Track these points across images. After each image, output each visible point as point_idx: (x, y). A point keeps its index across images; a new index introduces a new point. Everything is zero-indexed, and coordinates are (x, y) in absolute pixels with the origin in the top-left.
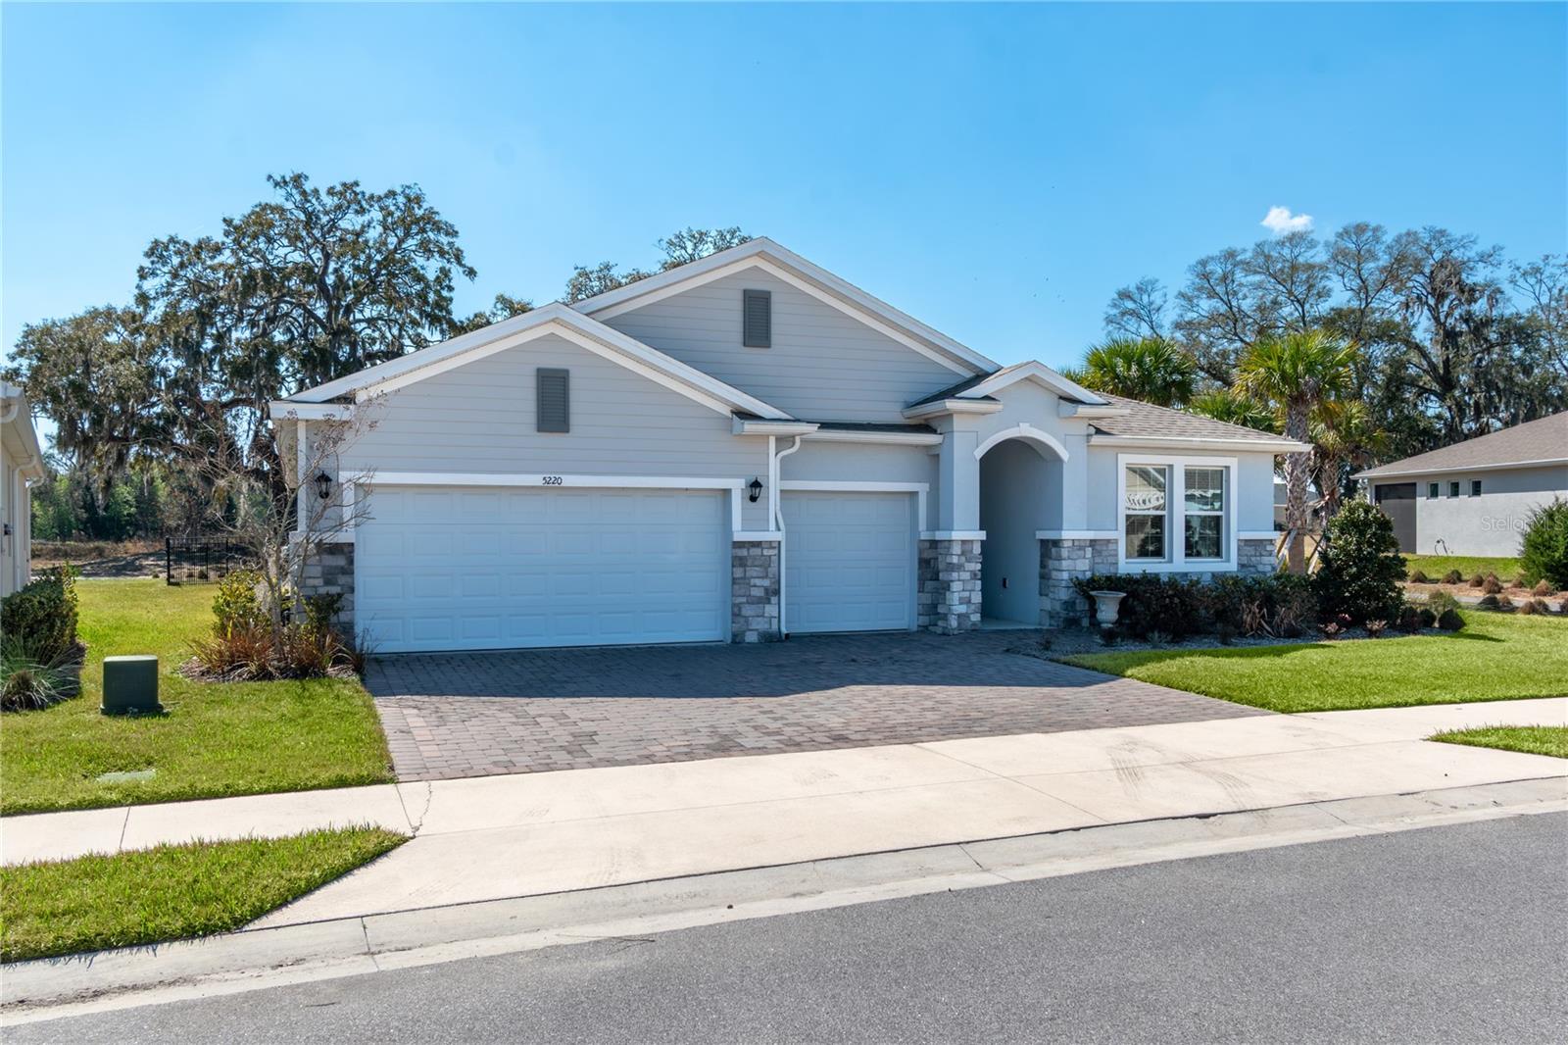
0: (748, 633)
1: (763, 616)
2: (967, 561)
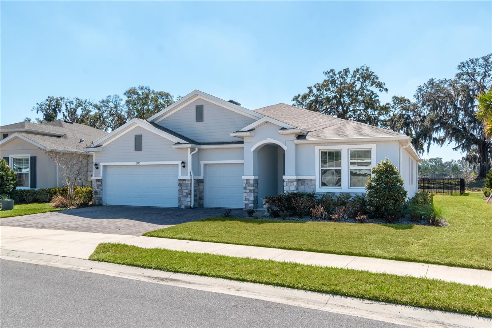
0: (182, 206)
1: (186, 201)
2: (248, 186)
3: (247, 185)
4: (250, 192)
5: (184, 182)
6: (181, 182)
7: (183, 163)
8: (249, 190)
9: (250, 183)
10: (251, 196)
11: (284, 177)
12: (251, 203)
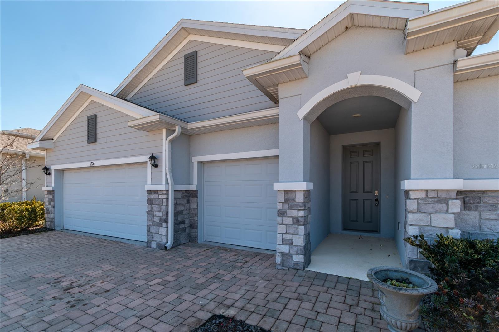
0: (152, 242)
1: (158, 234)
2: (291, 208)
3: (287, 206)
4: (294, 224)
5: (156, 196)
6: (151, 196)
7: (153, 158)
8: (291, 219)
9: (294, 200)
10: (298, 234)
11: (407, 185)
12: (297, 254)
